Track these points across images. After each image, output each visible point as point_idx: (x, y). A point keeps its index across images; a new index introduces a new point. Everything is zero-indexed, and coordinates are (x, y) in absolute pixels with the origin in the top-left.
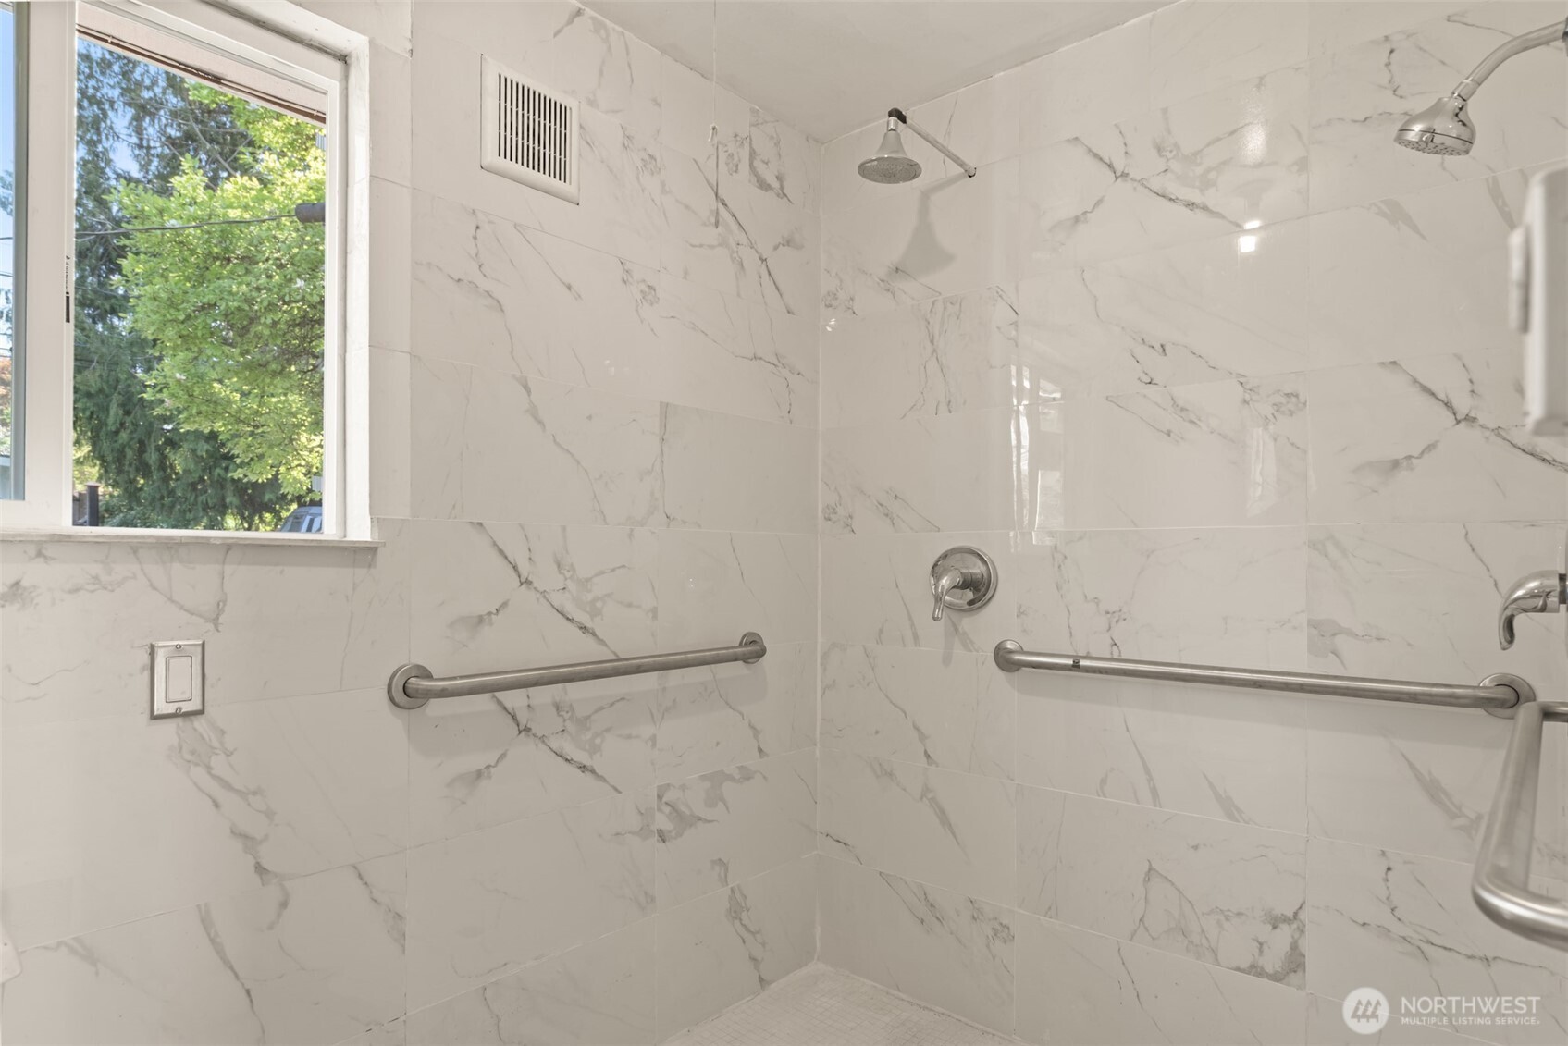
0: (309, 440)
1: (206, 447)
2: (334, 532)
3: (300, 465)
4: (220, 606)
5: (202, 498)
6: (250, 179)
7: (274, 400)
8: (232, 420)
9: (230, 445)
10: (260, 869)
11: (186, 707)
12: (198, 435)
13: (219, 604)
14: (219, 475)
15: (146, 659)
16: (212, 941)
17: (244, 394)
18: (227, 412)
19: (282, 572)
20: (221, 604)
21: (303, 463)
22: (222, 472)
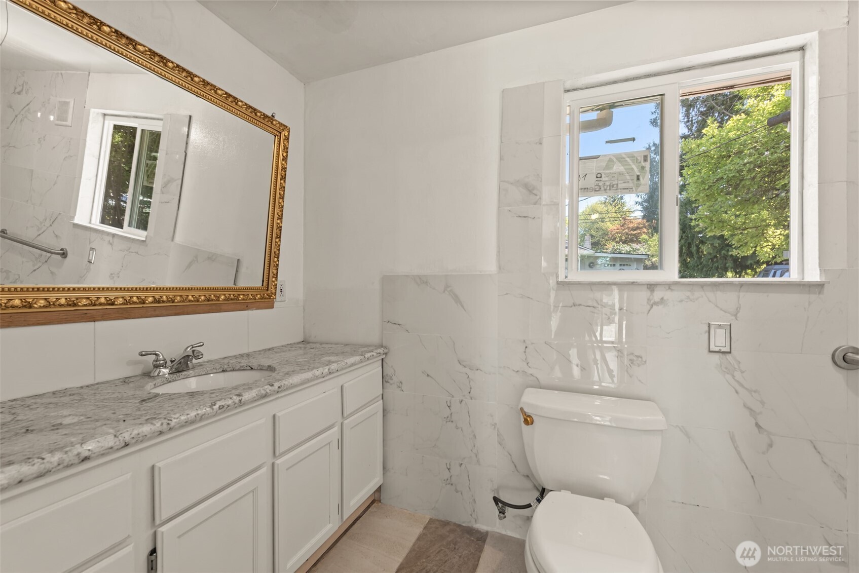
0: (774, 233)
1: (718, 242)
2: (796, 277)
3: (768, 245)
4: (738, 310)
5: (716, 265)
6: (740, 115)
7: (753, 216)
8: (731, 228)
9: (730, 239)
10: (757, 425)
11: (723, 349)
12: (714, 237)
13: (737, 309)
14: (724, 254)
15: (707, 328)
16: (736, 448)
17: (737, 216)
18: (729, 225)
19: (768, 296)
20: (738, 309)
21: (770, 244)
22: (725, 252)
